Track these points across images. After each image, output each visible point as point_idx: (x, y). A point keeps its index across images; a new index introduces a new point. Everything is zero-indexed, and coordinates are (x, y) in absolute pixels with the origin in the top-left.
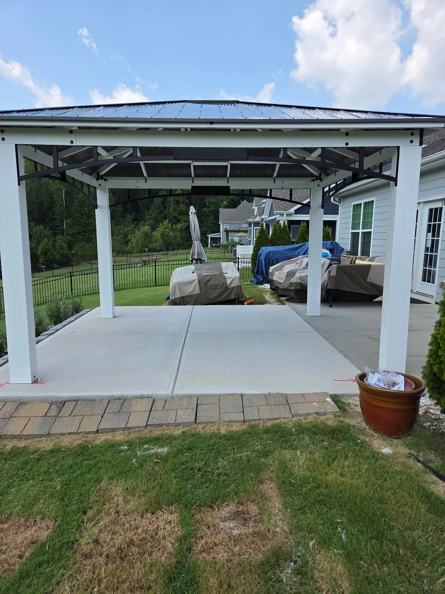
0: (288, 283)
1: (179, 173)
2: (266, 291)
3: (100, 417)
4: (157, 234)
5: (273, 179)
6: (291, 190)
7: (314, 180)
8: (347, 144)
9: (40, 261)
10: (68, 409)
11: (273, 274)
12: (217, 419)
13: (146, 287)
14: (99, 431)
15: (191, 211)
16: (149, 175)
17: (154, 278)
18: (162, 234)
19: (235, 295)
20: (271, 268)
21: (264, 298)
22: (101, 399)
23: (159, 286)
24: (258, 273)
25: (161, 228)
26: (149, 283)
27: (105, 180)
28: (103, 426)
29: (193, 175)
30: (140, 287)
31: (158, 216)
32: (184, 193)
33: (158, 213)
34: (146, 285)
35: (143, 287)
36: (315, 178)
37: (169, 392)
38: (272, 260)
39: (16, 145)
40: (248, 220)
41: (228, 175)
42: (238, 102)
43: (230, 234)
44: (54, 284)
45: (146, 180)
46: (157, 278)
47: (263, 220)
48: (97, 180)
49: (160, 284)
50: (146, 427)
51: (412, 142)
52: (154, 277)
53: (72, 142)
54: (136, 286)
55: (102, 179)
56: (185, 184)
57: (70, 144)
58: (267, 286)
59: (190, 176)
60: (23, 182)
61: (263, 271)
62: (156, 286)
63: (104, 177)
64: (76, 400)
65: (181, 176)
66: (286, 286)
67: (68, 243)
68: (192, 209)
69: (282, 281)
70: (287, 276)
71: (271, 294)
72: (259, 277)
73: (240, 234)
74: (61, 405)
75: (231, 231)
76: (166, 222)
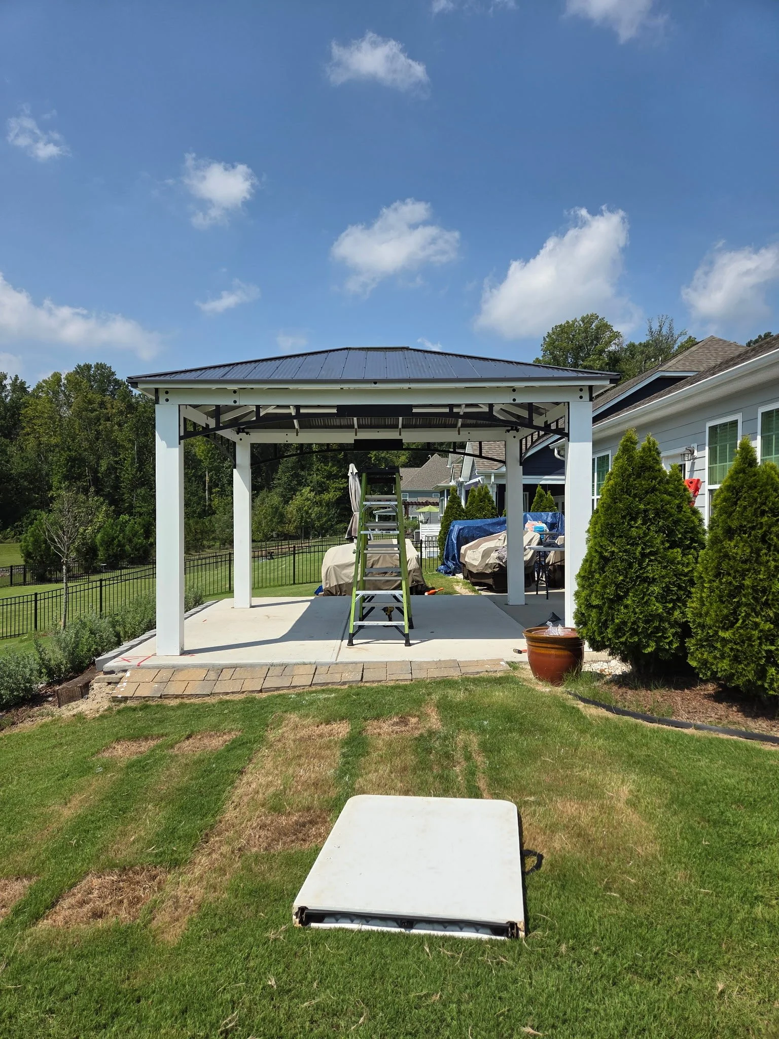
0: (484, 564)
1: (338, 424)
2: (458, 582)
3: (262, 679)
4: (291, 509)
5: (457, 429)
6: (480, 443)
7: (508, 431)
8: (514, 400)
9: (98, 556)
10: (227, 674)
11: (464, 555)
12: (384, 678)
13: (279, 586)
14: (263, 690)
15: (350, 471)
16: (302, 426)
17: (292, 574)
18: (299, 509)
19: (413, 582)
20: (463, 548)
21: (453, 588)
22: (261, 666)
23: (299, 584)
24: (447, 559)
25: (297, 500)
26: (284, 581)
27: (247, 433)
28: (266, 685)
29: (356, 426)
30: (271, 586)
31: (291, 481)
32: (342, 447)
33: (292, 476)
34: (280, 583)
35: (275, 586)
36: (510, 428)
37: (333, 660)
38: (464, 539)
39: (179, 405)
40: (439, 485)
41: (400, 426)
42: (407, 349)
43: (410, 508)
44: (139, 584)
45: (297, 433)
46: (296, 573)
47: (461, 484)
48: (238, 434)
49: (301, 582)
50: (310, 686)
51: (581, 397)
52: (292, 571)
53: (235, 402)
54: (264, 585)
55: (243, 432)
56: (347, 437)
57: (233, 404)
58: (460, 576)
59: (352, 427)
60: (182, 441)
61: (454, 556)
62: (294, 583)
63: (246, 430)
64: (235, 667)
65: (341, 427)
66: (480, 569)
67: (144, 526)
68: (352, 469)
69: (476, 563)
70: (483, 557)
71: (465, 584)
72: (450, 564)
73: (426, 509)
74: (220, 671)
75: (412, 504)
76: (306, 490)
